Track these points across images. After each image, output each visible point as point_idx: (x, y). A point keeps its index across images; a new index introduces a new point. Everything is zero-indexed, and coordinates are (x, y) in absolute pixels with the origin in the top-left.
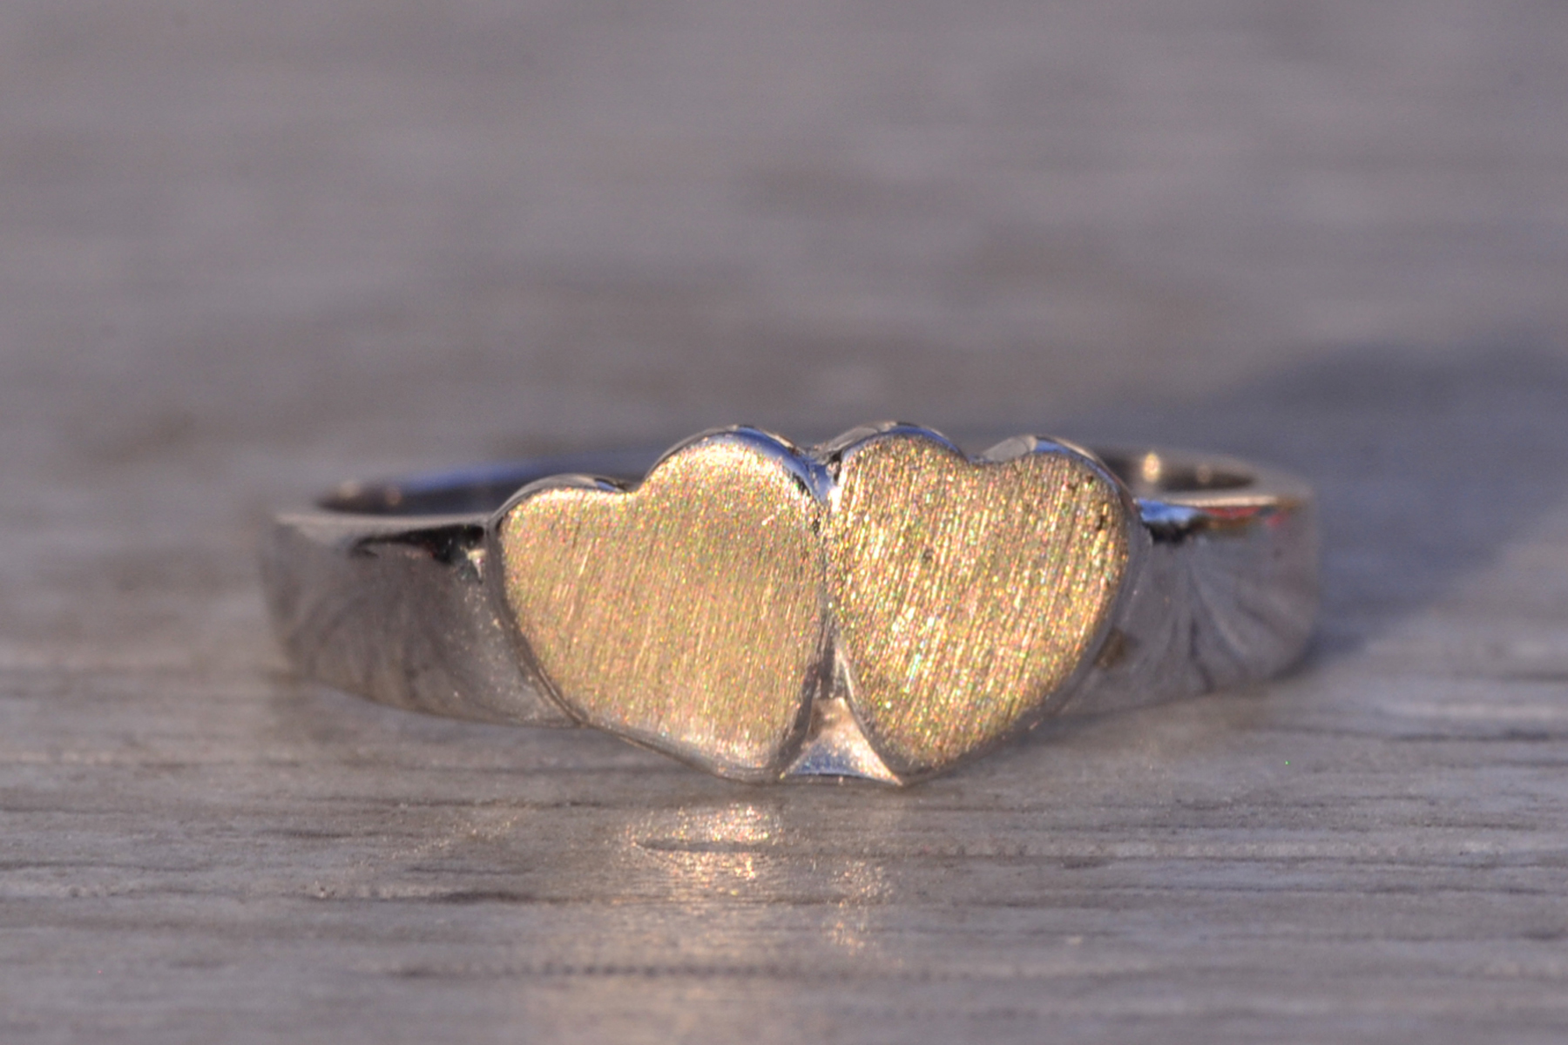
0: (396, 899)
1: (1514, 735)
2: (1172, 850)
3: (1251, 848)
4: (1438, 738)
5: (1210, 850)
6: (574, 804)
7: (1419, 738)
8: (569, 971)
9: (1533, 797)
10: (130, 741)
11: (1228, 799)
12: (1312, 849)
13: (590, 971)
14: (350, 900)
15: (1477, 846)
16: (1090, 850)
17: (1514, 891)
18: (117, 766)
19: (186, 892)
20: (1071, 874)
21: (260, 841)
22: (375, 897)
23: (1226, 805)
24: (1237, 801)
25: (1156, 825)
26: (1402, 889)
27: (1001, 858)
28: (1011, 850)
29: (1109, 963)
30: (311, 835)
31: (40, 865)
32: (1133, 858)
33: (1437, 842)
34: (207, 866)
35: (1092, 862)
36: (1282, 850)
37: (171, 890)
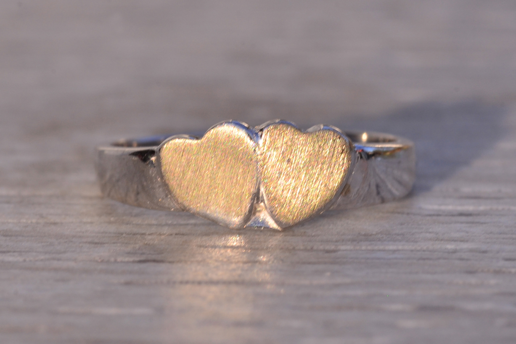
0: (122, 262)
1: (461, 214)
2: (358, 248)
3: (381, 247)
4: (438, 215)
5: (369, 248)
6: (176, 234)
7: (434, 215)
8: (174, 283)
9: (467, 232)
10: (42, 216)
11: (374, 233)
12: (400, 247)
13: (181, 283)
14: (108, 262)
15: (450, 246)
16: (333, 247)
17: (462, 259)
18: (37, 223)
19: (59, 260)
20: (327, 255)
21: (81, 245)
22: (116, 261)
23: (374, 235)
24: (377, 234)
25: (353, 240)
26: (428, 259)
27: (306, 250)
28: (309, 248)
29: (339, 280)
30: (96, 243)
31: (14, 252)
32: (346, 250)
33: (438, 246)
34: (65, 252)
35: (334, 251)
36: (391, 247)
37: (54, 259)
